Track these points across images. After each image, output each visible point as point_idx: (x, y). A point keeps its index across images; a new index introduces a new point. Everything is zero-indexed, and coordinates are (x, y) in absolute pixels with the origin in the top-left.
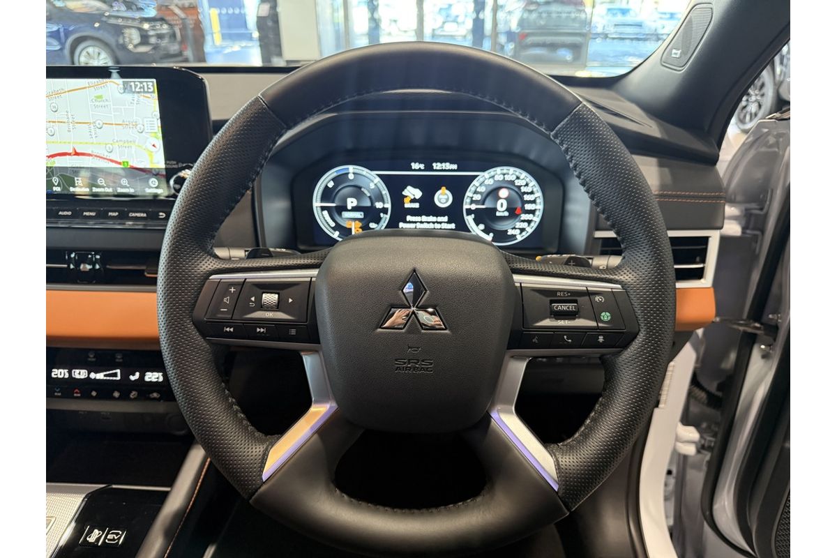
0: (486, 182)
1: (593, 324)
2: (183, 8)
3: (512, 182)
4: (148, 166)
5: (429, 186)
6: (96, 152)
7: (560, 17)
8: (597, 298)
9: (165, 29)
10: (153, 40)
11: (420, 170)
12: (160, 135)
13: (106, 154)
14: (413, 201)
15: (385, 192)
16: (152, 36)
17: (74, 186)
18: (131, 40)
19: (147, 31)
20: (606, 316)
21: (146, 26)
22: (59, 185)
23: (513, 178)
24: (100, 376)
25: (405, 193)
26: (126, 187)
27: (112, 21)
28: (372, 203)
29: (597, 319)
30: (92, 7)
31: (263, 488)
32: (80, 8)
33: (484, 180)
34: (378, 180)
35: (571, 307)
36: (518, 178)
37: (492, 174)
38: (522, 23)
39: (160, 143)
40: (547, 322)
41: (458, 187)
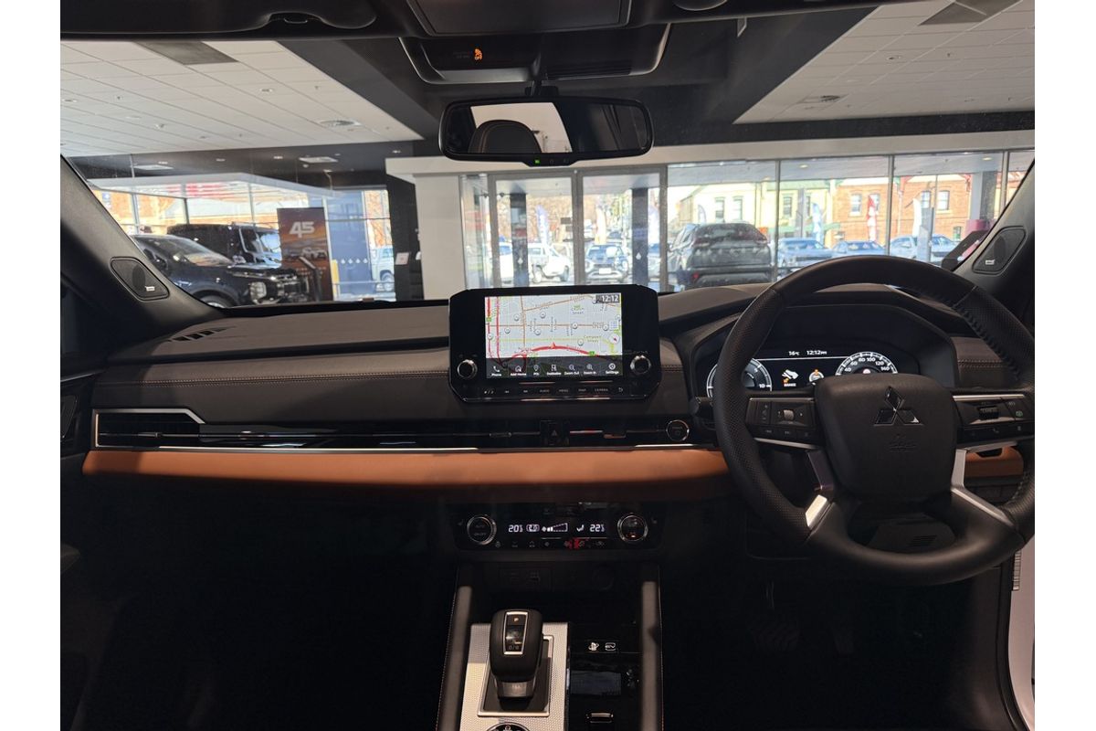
0: (852, 364)
1: (1012, 419)
2: (312, 259)
3: (873, 363)
4: (609, 353)
5: (804, 368)
6: (570, 345)
7: (719, 256)
8: (1010, 403)
9: (294, 281)
10: (281, 293)
11: (796, 356)
12: (620, 331)
13: (578, 346)
14: (790, 381)
15: (767, 375)
16: (280, 289)
17: (550, 372)
18: (256, 293)
19: (275, 283)
20: (1019, 413)
21: (273, 278)
22: (538, 371)
23: (874, 360)
24: (550, 529)
25: (785, 375)
26: (590, 370)
27: (238, 275)
28: (756, 385)
29: (1014, 416)
30: (215, 261)
31: (812, 533)
32: (203, 262)
33: (850, 362)
34: (760, 366)
35: (994, 409)
36: (877, 360)
37: (856, 357)
38: (692, 261)
39: (620, 338)
40: (979, 422)
41: (829, 368)
